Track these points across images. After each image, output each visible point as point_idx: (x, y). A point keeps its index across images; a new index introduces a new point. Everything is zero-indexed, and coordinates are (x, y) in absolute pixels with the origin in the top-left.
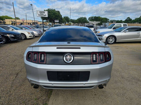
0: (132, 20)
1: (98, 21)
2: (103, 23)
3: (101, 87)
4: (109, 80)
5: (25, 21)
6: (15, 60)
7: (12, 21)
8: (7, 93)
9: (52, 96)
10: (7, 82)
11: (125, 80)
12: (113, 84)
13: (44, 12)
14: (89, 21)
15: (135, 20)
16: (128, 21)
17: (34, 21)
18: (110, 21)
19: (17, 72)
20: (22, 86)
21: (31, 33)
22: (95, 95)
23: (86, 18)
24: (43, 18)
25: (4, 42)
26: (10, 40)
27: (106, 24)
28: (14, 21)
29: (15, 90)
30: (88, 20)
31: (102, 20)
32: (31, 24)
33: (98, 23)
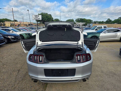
0: (112, 21)
1: (83, 22)
2: (87, 24)
3: (84, 80)
4: (90, 75)
5: (22, 23)
6: (16, 59)
7: (11, 23)
8: (12, 87)
9: (47, 88)
10: (11, 77)
11: (104, 74)
12: (94, 77)
13: (38, 16)
14: (76, 23)
15: (114, 21)
16: (109, 22)
17: (29, 23)
18: (93, 22)
19: (18, 69)
20: (23, 81)
21: (28, 35)
22: (81, 86)
23: (73, 20)
24: (38, 21)
25: (6, 42)
26: (11, 41)
27: (90, 24)
28: (13, 23)
29: (18, 84)
30: (75, 21)
31: (86, 21)
32: (27, 25)
33: (84, 24)
